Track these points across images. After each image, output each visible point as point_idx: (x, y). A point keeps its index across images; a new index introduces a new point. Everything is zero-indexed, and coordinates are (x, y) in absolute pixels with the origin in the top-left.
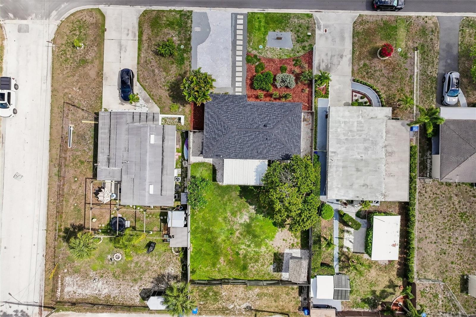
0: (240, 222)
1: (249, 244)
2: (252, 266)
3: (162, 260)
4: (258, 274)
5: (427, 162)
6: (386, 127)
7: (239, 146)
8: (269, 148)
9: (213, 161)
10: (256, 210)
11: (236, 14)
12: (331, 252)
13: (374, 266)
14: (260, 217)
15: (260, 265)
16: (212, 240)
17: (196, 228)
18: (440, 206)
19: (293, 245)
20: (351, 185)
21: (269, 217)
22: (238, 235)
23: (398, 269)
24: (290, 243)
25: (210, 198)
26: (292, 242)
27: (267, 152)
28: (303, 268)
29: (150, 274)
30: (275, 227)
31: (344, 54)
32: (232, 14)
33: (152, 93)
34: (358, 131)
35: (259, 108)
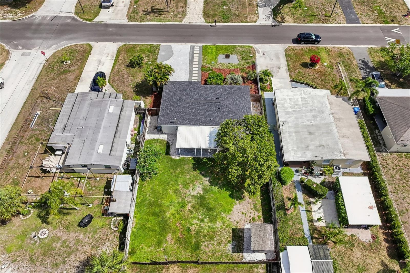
0: (192, 194)
1: (202, 218)
2: (205, 246)
3: (96, 237)
4: (213, 255)
5: (378, 138)
6: (328, 100)
7: (193, 115)
8: (221, 116)
9: (167, 138)
10: (211, 181)
11: (194, 46)
12: (300, 227)
13: (356, 244)
14: (215, 189)
15: (216, 244)
16: (159, 214)
17: (143, 201)
18: (408, 177)
19: (254, 219)
20: (306, 147)
21: (225, 189)
22: (190, 208)
23: (387, 247)
24: (250, 217)
25: (162, 171)
26: (252, 215)
27: (220, 119)
28: (268, 233)
29: (78, 256)
30: (232, 199)
31: (281, 66)
32: (190, 46)
33: (119, 89)
34: (303, 104)
35: (211, 89)
